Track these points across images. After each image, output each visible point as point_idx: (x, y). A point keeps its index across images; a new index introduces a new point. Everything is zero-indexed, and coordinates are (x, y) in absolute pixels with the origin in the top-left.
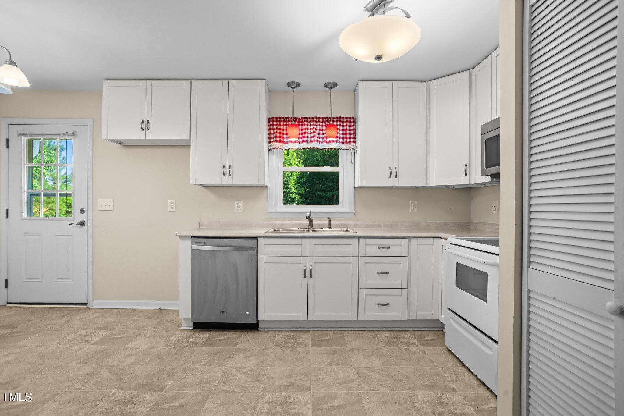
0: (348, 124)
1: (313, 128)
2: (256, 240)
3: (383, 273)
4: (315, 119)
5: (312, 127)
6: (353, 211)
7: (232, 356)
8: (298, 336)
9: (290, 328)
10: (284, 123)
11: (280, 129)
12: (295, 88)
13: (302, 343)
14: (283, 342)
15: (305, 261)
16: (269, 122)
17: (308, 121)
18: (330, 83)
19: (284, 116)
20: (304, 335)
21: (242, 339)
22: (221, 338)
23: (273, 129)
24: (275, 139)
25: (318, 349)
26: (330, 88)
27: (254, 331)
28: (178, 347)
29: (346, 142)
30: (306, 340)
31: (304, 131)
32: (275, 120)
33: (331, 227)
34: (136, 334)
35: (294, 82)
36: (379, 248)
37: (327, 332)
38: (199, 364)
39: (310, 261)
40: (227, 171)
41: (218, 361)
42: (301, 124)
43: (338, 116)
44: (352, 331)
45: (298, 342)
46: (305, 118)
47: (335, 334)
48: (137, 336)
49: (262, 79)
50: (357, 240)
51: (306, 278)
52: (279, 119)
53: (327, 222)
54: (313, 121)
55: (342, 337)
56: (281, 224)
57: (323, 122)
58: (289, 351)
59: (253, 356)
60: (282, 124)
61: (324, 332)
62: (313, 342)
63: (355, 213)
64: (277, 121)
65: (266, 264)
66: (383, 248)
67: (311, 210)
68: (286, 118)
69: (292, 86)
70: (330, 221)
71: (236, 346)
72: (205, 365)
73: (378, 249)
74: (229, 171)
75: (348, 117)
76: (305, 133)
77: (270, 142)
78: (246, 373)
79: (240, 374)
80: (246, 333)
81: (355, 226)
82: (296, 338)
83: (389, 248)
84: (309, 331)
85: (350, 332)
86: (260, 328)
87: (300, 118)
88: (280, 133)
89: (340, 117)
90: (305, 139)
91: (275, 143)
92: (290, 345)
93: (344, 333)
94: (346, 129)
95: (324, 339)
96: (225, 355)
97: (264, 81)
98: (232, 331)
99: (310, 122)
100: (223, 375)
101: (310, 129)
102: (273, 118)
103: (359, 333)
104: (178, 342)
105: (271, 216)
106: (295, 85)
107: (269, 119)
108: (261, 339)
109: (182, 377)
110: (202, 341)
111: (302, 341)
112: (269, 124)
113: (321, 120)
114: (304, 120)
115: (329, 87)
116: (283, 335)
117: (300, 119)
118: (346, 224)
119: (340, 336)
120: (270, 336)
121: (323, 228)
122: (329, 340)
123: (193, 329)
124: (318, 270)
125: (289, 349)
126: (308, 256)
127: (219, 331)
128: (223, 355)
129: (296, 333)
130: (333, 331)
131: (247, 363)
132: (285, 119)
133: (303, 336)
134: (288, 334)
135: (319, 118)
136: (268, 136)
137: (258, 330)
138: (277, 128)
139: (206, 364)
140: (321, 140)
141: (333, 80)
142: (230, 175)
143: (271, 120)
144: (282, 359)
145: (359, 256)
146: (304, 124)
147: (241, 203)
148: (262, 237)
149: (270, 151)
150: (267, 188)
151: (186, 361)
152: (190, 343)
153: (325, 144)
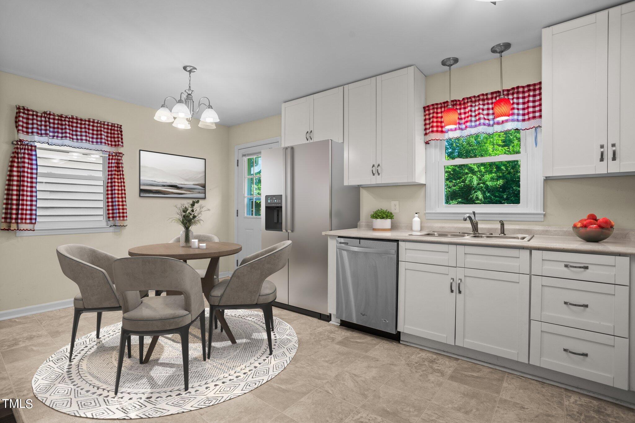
0: (531, 93)
1: (479, 109)
2: (396, 243)
3: (575, 305)
4: (481, 97)
5: (477, 108)
6: (542, 212)
7: (357, 361)
8: (441, 360)
9: (435, 349)
10: (441, 110)
11: (437, 117)
12: (452, 65)
13: (439, 371)
14: (417, 363)
15: (453, 273)
16: (425, 111)
17: (471, 101)
18: (499, 45)
19: (442, 101)
20: (449, 362)
21: (377, 347)
22: (359, 341)
23: (430, 119)
24: (431, 130)
25: (455, 384)
26: (499, 53)
27: (395, 342)
28: (317, 338)
29: (529, 119)
30: (447, 369)
31: (467, 115)
32: (431, 107)
33: (504, 233)
34: (295, 318)
35: (450, 58)
36: (566, 266)
37: (481, 367)
38: (323, 359)
39: (459, 274)
40: (376, 170)
41: (341, 362)
42: (463, 106)
43: (515, 86)
44: (521, 377)
45: (436, 368)
46: (467, 98)
47: (491, 372)
48: (295, 320)
49: (410, 66)
50: (528, 252)
51: (454, 294)
52: (436, 106)
53: (499, 226)
54: (479, 100)
55: (501, 380)
56: (440, 227)
57: (492, 98)
58: (417, 375)
59: (376, 367)
60: (439, 111)
61: (478, 366)
62: (454, 374)
63: (545, 215)
64: (433, 109)
65: (407, 271)
66: (576, 267)
67: (474, 211)
68: (444, 103)
69: (448, 63)
70: (502, 225)
71: (366, 352)
72: (327, 362)
73: (566, 269)
74: (378, 170)
75: (530, 85)
76: (468, 117)
77: (426, 134)
78: (357, 382)
79: (351, 381)
80: (386, 342)
81: (545, 233)
82: (437, 363)
83: (586, 268)
84: (459, 359)
85: (517, 377)
86: (402, 341)
87: (461, 99)
88: (437, 122)
89: (518, 87)
90: (468, 124)
91: (431, 134)
92: (424, 369)
93: (506, 375)
94: (528, 102)
95: (472, 374)
96: (350, 358)
97: (412, 67)
98: (373, 337)
99: (475, 101)
100: (336, 376)
101: (475, 111)
102: (428, 106)
103: (530, 383)
104: (320, 334)
105: (429, 218)
106: (452, 62)
107: (424, 108)
108: (396, 353)
109: (302, 366)
110: (339, 338)
111: (442, 368)
112: (425, 114)
113: (489, 96)
114: (466, 101)
115: (498, 50)
116: (423, 355)
117: (462, 101)
118: (529, 230)
119: (498, 378)
120: (408, 353)
121: (492, 234)
122: (477, 377)
123: (340, 325)
124: (469, 285)
125: (419, 372)
126: (456, 267)
127: (362, 333)
128: (349, 358)
129: (440, 357)
130: (491, 368)
131: (365, 373)
132: (443, 105)
133: (447, 363)
134: (429, 355)
135: (487, 94)
136: (424, 128)
137: (400, 342)
138: (433, 117)
139: (329, 361)
140: (491, 122)
141: (502, 41)
142: (379, 174)
143: (427, 108)
144: (403, 381)
145: (530, 275)
146: (466, 106)
147: (397, 203)
148: (404, 241)
149: (427, 143)
150: (425, 187)
151: (316, 352)
152: (329, 337)
153: (496, 126)
